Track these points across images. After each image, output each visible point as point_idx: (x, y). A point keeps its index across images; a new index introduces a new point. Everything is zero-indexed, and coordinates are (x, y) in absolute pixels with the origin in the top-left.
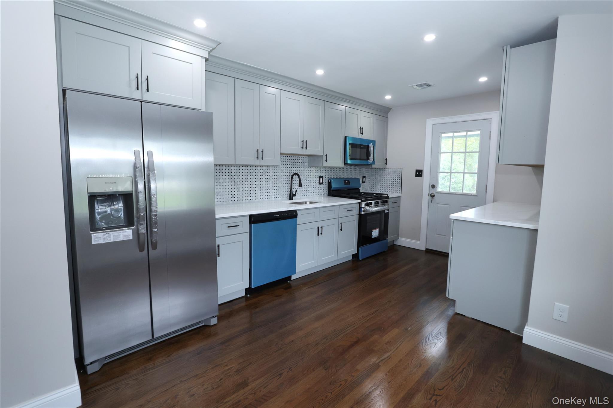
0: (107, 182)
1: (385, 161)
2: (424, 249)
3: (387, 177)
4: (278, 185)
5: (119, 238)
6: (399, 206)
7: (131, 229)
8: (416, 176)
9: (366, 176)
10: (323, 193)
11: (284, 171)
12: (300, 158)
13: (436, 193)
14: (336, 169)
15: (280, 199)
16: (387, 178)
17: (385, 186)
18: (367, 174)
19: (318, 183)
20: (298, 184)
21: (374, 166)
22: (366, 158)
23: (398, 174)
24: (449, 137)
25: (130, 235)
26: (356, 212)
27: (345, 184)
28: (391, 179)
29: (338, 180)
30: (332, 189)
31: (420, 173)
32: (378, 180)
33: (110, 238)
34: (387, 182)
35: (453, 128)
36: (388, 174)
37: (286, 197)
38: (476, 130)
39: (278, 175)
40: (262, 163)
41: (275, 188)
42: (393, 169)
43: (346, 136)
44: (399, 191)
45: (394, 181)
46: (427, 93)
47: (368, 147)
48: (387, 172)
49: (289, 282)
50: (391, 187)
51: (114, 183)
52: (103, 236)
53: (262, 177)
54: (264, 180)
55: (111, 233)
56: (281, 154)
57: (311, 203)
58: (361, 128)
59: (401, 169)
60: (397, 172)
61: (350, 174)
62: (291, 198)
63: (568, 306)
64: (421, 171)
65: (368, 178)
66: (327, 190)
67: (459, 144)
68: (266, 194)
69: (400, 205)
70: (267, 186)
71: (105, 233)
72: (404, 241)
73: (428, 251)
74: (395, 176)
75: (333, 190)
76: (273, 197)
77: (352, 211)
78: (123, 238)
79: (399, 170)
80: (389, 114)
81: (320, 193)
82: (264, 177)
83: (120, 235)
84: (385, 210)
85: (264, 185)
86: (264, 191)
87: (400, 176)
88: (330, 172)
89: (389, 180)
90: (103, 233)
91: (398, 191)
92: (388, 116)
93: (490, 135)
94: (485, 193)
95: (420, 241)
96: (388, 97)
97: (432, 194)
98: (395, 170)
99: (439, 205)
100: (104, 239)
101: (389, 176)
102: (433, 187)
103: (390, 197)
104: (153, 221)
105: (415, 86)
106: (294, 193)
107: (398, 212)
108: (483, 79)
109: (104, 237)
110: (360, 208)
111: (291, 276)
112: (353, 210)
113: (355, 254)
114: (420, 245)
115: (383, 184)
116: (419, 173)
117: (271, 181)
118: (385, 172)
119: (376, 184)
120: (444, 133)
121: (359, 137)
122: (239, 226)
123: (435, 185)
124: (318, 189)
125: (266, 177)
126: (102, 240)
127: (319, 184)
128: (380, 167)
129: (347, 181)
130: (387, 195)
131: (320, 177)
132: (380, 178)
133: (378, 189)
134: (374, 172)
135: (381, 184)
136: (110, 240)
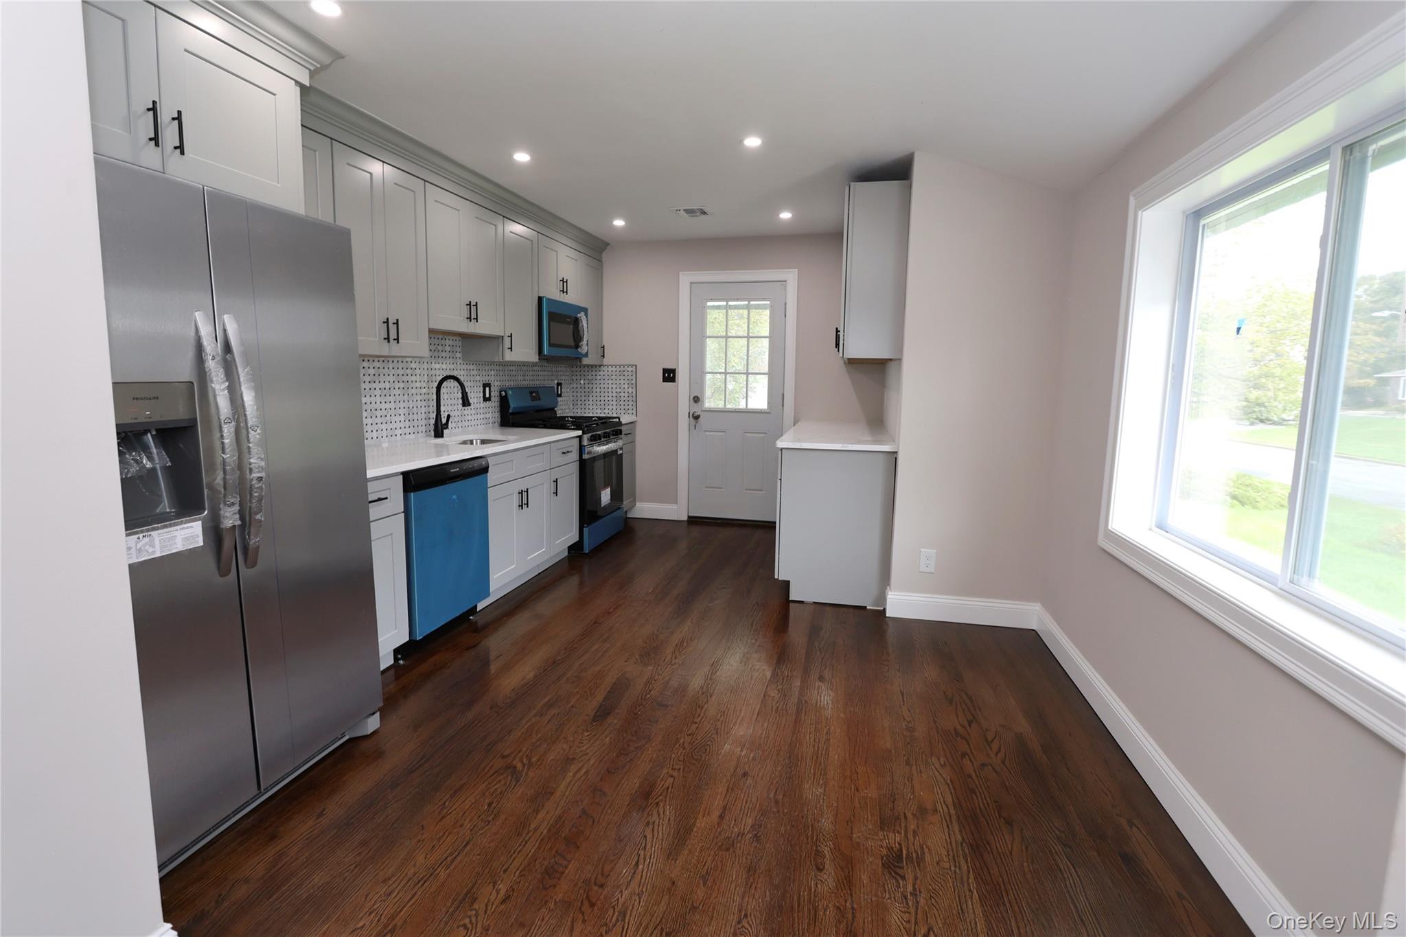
0: (138, 396)
1: (600, 351)
2: (685, 518)
3: (606, 384)
4: (406, 405)
5: (175, 546)
6: (634, 441)
7: (199, 519)
8: (664, 381)
9: (563, 382)
10: (491, 421)
11: (418, 372)
12: (447, 342)
13: (702, 411)
14: (511, 368)
15: (412, 436)
16: (606, 386)
17: (602, 403)
18: (563, 378)
19: (482, 399)
20: (460, 401)
21: (585, 361)
22: (572, 343)
23: (628, 377)
24: (718, 307)
25: (198, 536)
26: (574, 456)
27: (534, 399)
28: (614, 388)
29: (517, 389)
30: (510, 411)
31: (672, 375)
32: (587, 390)
33: (154, 547)
34: (606, 394)
35: (728, 292)
36: (608, 378)
37: (424, 432)
38: (764, 299)
39: (405, 380)
40: (395, 349)
41: (402, 411)
42: (618, 367)
43: (541, 295)
44: (632, 412)
45: (620, 390)
46: (700, 226)
47: (576, 321)
48: (606, 373)
49: (471, 617)
50: (615, 403)
51: (154, 398)
52: (137, 543)
53: (373, 385)
54: (378, 392)
55: (153, 533)
56: (431, 331)
57: (483, 442)
58: (565, 280)
59: (634, 367)
60: (626, 373)
61: (535, 378)
62: (439, 433)
63: (935, 551)
64: (673, 371)
65: (566, 386)
66: (499, 413)
67: (738, 324)
68: (384, 427)
69: (635, 438)
70: (384, 406)
71: (141, 536)
72: (644, 509)
73: (693, 521)
74: (622, 380)
75: (512, 414)
76: (398, 432)
77: (569, 454)
78: (183, 545)
79: (630, 369)
80: (603, 253)
81: (484, 421)
82: (377, 385)
83: (176, 536)
84: (617, 450)
85: (378, 406)
86: (379, 420)
87: (634, 382)
88: (501, 373)
89: (610, 390)
90: (137, 536)
91: (630, 411)
92: (601, 258)
93: (785, 309)
94: (781, 407)
95: (677, 504)
96: (619, 223)
97: (696, 414)
98: (622, 369)
99: (707, 433)
100: (139, 551)
101: (610, 382)
102: (696, 400)
103: (623, 423)
104: (256, 494)
105: (682, 211)
106: (444, 421)
107: (633, 452)
108: (786, 215)
109: (138, 548)
110: (581, 448)
111: (476, 606)
112: (571, 452)
113: (577, 542)
114: (676, 511)
115: (598, 399)
116: (669, 375)
117: (392, 395)
118: (601, 373)
119: (583, 398)
120: (712, 300)
121: (561, 300)
122: (387, 498)
123: (700, 396)
124: (482, 411)
125: (382, 385)
126: (135, 554)
127: (484, 400)
128: (590, 364)
129: (534, 393)
130: (617, 420)
131: (485, 386)
132: (591, 386)
133: (587, 409)
134: (577, 373)
135: (595, 398)
136: (154, 552)
